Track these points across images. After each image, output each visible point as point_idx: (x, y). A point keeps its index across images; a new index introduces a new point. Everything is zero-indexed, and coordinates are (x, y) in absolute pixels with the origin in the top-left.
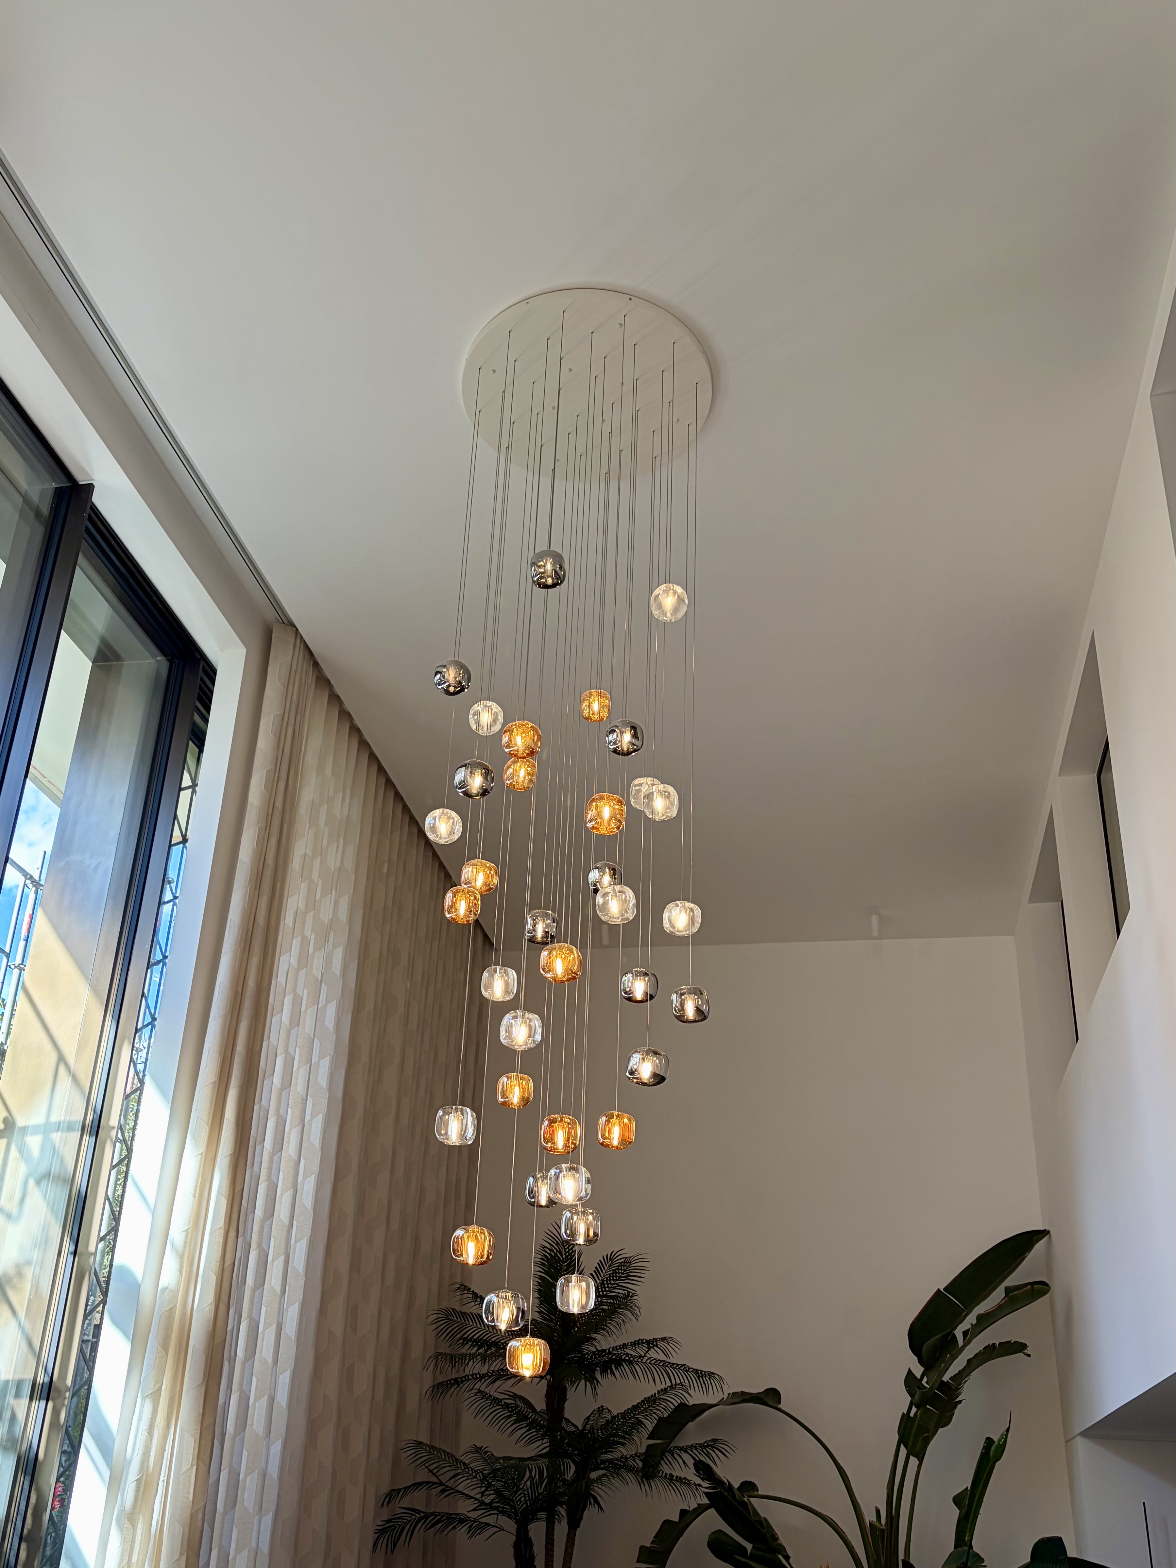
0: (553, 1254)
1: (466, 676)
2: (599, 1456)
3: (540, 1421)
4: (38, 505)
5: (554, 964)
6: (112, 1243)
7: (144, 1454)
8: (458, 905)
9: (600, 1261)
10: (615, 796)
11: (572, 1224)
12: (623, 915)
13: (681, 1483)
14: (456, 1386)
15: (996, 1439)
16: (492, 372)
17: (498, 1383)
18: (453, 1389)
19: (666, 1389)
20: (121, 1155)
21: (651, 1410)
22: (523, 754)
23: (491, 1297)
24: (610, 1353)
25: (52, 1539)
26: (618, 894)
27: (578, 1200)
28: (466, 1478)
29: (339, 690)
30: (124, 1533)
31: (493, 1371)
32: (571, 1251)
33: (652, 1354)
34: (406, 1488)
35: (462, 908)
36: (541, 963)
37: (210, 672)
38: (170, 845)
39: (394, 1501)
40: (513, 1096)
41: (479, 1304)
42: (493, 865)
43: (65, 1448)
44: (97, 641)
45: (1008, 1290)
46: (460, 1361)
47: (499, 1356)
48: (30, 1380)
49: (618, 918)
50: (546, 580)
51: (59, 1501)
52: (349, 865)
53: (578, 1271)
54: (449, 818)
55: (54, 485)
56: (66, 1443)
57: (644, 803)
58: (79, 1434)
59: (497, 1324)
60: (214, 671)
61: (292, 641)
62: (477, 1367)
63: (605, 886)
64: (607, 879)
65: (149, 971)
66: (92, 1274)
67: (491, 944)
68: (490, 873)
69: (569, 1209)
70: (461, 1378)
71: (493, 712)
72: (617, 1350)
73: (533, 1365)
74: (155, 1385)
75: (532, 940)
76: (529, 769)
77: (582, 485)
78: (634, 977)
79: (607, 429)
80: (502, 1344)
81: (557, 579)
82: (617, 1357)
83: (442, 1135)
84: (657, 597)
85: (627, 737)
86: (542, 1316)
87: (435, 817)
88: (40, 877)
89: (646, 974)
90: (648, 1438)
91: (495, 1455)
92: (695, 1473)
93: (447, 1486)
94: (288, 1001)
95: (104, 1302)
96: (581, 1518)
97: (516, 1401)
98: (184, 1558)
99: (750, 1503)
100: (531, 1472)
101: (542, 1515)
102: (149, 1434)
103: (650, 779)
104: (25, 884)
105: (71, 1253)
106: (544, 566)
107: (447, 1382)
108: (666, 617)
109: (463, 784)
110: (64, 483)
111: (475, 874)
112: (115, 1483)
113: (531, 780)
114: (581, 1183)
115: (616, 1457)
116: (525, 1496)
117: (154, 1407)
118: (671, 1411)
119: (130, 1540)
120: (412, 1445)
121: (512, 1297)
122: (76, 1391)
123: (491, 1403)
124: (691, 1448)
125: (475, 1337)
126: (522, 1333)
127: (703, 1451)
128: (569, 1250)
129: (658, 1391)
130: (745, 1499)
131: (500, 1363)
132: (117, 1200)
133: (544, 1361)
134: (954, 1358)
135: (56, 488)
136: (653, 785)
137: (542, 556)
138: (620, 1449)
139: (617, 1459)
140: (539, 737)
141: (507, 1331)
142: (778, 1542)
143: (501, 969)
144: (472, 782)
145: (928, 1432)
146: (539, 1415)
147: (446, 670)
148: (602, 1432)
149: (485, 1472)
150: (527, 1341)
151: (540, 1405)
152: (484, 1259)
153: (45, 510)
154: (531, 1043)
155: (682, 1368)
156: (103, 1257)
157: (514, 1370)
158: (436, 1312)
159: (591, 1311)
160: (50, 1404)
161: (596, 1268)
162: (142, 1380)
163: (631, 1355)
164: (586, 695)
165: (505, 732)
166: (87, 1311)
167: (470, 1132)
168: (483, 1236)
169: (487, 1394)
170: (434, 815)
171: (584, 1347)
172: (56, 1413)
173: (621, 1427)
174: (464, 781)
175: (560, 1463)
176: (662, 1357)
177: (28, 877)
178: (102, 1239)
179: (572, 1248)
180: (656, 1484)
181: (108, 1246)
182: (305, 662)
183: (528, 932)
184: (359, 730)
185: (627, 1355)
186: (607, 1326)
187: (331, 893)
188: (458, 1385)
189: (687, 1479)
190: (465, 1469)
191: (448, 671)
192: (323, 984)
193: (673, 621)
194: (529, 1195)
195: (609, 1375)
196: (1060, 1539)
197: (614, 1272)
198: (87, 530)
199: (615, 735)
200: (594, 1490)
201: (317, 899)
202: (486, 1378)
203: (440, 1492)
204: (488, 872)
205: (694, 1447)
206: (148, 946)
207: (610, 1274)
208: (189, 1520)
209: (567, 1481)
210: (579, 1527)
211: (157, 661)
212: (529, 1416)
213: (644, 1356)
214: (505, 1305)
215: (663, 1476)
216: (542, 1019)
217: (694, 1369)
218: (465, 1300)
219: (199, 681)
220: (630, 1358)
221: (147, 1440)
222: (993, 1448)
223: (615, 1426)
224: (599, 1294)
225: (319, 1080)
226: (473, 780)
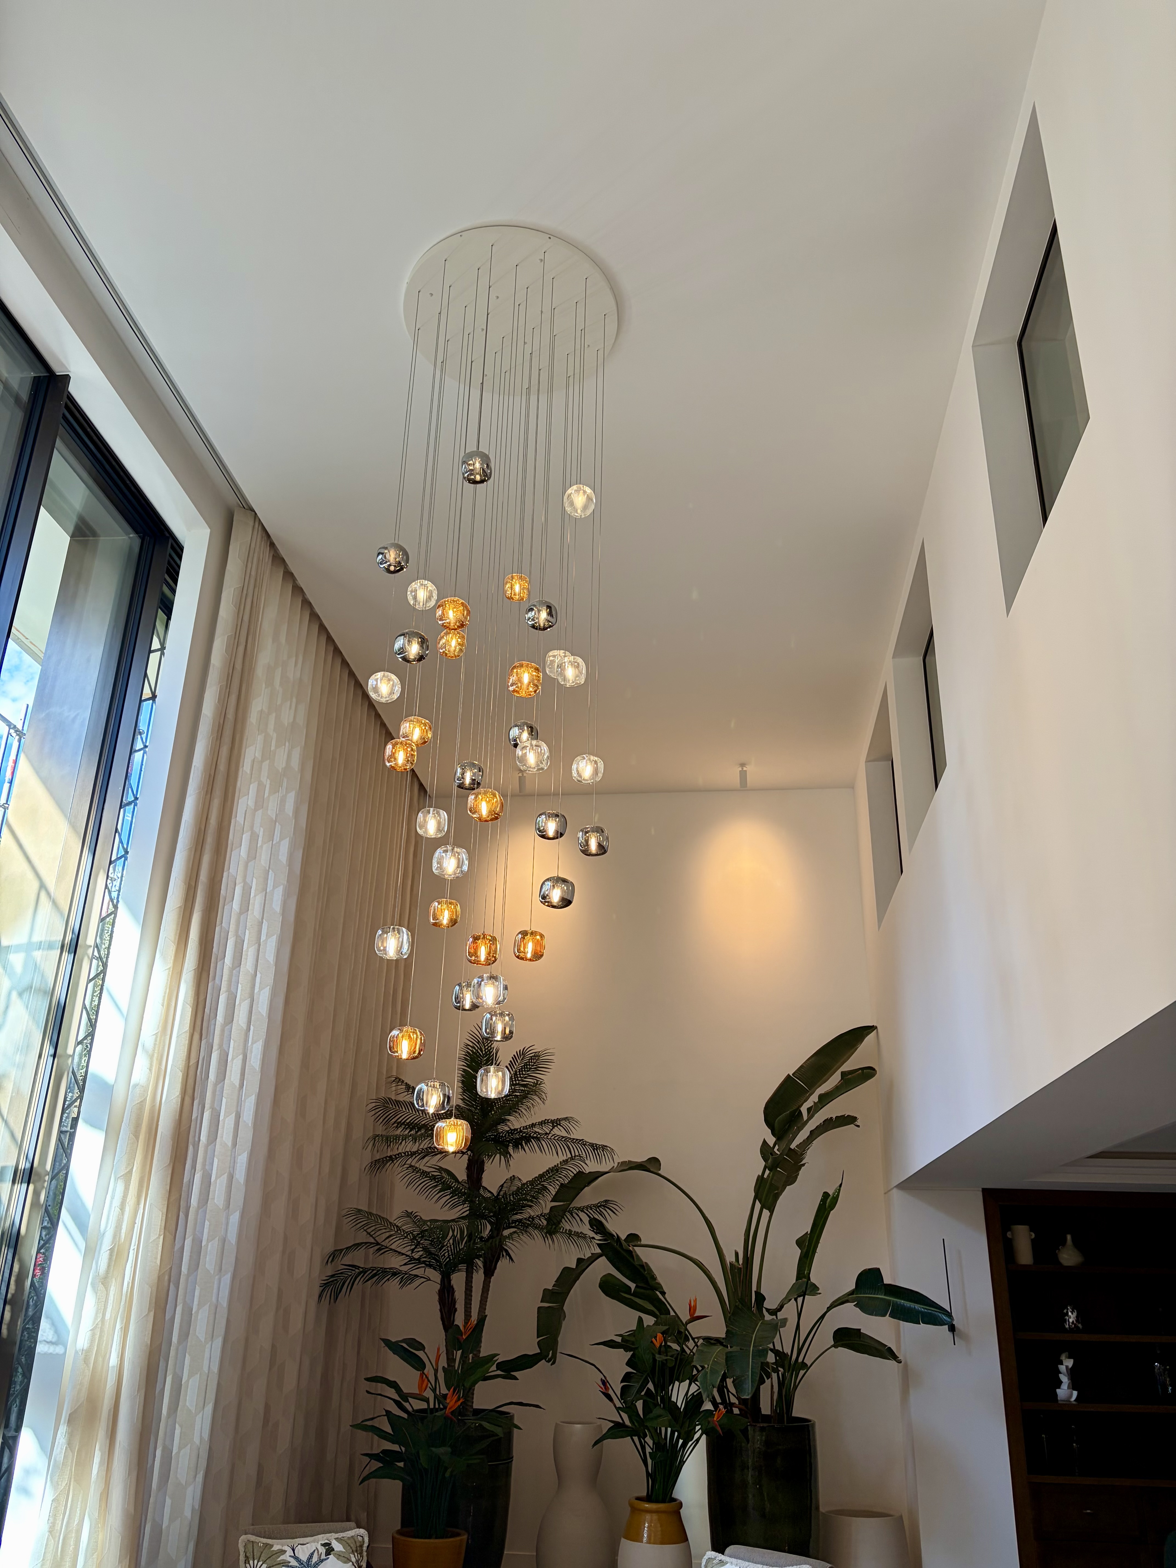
0: (475, 1051)
1: (405, 557)
2: (511, 1217)
3: (462, 1189)
4: (18, 392)
5: (480, 806)
6: (89, 1047)
7: (116, 1227)
8: (396, 755)
9: (514, 1055)
10: (533, 664)
11: (491, 1025)
12: (538, 765)
13: (579, 1236)
14: (391, 1162)
15: (831, 1193)
16: (429, 296)
17: (427, 1159)
18: (388, 1164)
19: (567, 1160)
20: (97, 970)
21: (554, 1178)
22: (454, 626)
23: (422, 1086)
24: (521, 1131)
25: (34, 1302)
26: (534, 748)
27: (497, 1004)
28: (398, 1238)
29: (292, 568)
30: (98, 1294)
31: (423, 1149)
32: (489, 1048)
33: (556, 1131)
34: (347, 1248)
35: (401, 758)
36: (469, 806)
37: (178, 549)
38: (141, 701)
39: (337, 1259)
40: (443, 919)
41: (412, 1093)
42: (427, 721)
43: (45, 1224)
44: (75, 519)
45: (843, 1073)
46: (395, 1141)
47: (428, 1136)
48: (12, 1167)
49: (534, 768)
50: (475, 477)
51: (40, 1270)
52: (301, 720)
53: (495, 1064)
54: (389, 680)
55: (33, 374)
56: (46, 1220)
57: (557, 671)
58: (57, 1212)
59: (426, 1108)
60: (182, 548)
61: (251, 523)
62: (410, 1146)
63: (524, 741)
64: (525, 735)
65: (122, 810)
66: (71, 1074)
67: (426, 791)
68: (425, 728)
69: (489, 1011)
70: (395, 1156)
71: (428, 589)
72: (527, 1128)
73: (456, 1142)
74: (126, 1168)
75: (461, 786)
76: (459, 640)
77: (506, 397)
78: (547, 818)
79: (528, 351)
80: (430, 1126)
81: (484, 476)
82: (527, 1134)
83: (381, 951)
84: (569, 495)
85: (544, 615)
86: (465, 1102)
87: (377, 679)
88: (23, 727)
89: (557, 816)
90: (552, 1201)
91: (423, 1218)
92: (590, 1228)
93: (383, 1246)
94: (246, 837)
95: (81, 1097)
96: (495, 1268)
97: (441, 1173)
98: (152, 1314)
99: (635, 1252)
100: (453, 1231)
101: (463, 1267)
102: (121, 1209)
103: (562, 651)
104: (9, 733)
105: (51, 1056)
106: (474, 465)
107: (383, 1159)
108: (577, 513)
109: (402, 651)
110: (42, 373)
111: (412, 729)
112: (90, 1253)
113: (461, 650)
114: (499, 989)
115: (525, 1217)
116: (448, 1252)
117: (125, 1186)
118: (571, 1178)
119: (104, 1300)
120: (354, 1212)
121: (440, 1085)
122: (55, 1175)
123: (421, 1175)
124: (587, 1208)
125: (408, 1121)
126: (448, 1115)
127: (596, 1210)
128: (488, 1047)
129: (561, 1162)
130: (630, 1248)
131: (429, 1142)
132: (94, 1010)
133: (466, 1139)
134: (800, 1129)
135: (34, 377)
136: (565, 656)
137: (471, 456)
138: (528, 1210)
139: (526, 1219)
140: (469, 613)
141: (434, 1114)
142: (657, 1281)
143: (434, 811)
144: (410, 649)
145: (778, 1190)
146: (461, 1184)
147: (387, 551)
148: (513, 1197)
149: (414, 1233)
150: (452, 1122)
151: (462, 1176)
152: (416, 1055)
153: (25, 396)
154: (459, 873)
155: (580, 1143)
156: (81, 1058)
157: (440, 1147)
158: (374, 1101)
159: (506, 1096)
160: (31, 1187)
161: (511, 1061)
162: (114, 1164)
163: (538, 1132)
164: (508, 578)
165: (439, 606)
166: (66, 1106)
167: (406, 948)
168: (415, 1036)
169: (417, 1168)
170: (376, 677)
171: (499, 1127)
172: (36, 1194)
173: (530, 1193)
174: (403, 648)
175: (478, 1223)
176: (564, 1134)
177: (12, 727)
178: (80, 1043)
179: (491, 1046)
180: (558, 1237)
181: (85, 1049)
182: (263, 543)
183: (458, 780)
184: (310, 604)
185: (536, 1132)
186: (519, 1110)
187: (285, 745)
188: (393, 1162)
189: (583, 1234)
190: (398, 1230)
191: (389, 552)
192: (277, 823)
193: (583, 516)
194: (455, 1001)
195: (520, 1150)
196: (878, 1270)
197: (526, 1064)
198: (64, 417)
199: (533, 612)
200: (506, 1245)
201: (272, 749)
202: (416, 1155)
203: (376, 1250)
204: (423, 728)
205: (590, 1207)
206: (121, 788)
207: (522, 1066)
208: (156, 1281)
209: (484, 1238)
210: (493, 1275)
211: (129, 537)
212: (453, 1185)
213: (549, 1133)
214: (433, 1092)
215: (564, 1231)
216: (468, 852)
217: (590, 1143)
218: (399, 1090)
219: (168, 556)
220: (537, 1135)
221: (119, 1215)
222: (829, 1200)
223: (524, 1192)
224: (513, 1083)
225: (274, 906)
226: (410, 648)
